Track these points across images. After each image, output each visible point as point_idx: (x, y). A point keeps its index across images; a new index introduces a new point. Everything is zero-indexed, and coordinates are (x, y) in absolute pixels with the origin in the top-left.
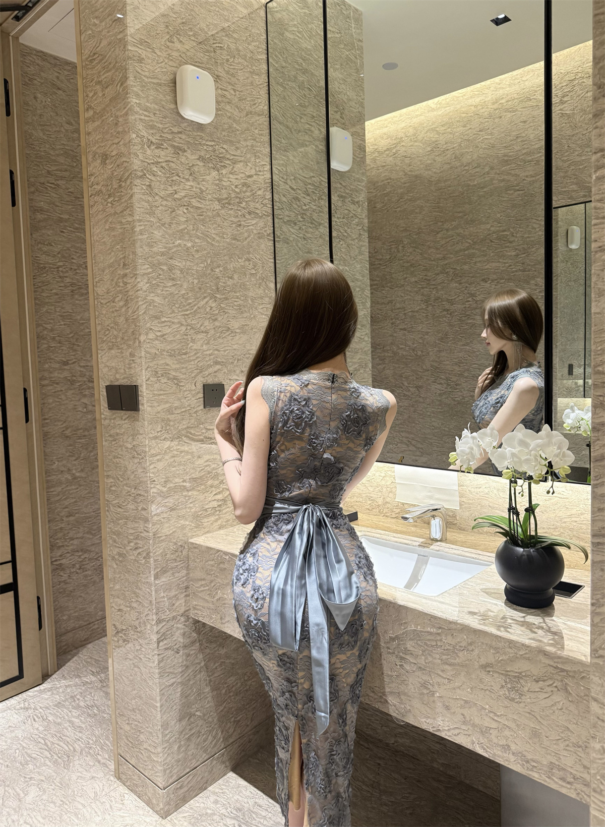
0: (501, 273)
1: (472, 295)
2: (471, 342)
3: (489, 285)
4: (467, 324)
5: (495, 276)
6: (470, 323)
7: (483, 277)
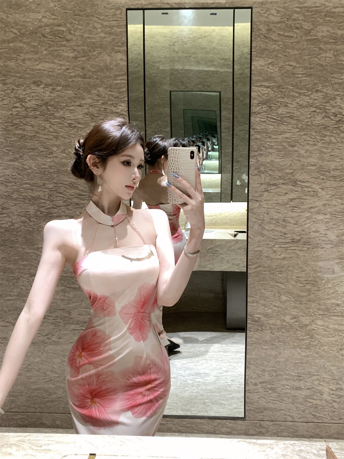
0: (57, 77)
1: (21, 100)
2: (20, 156)
3: (42, 90)
4: (15, 134)
5: (49, 80)
6: (19, 134)
7: (34, 80)
